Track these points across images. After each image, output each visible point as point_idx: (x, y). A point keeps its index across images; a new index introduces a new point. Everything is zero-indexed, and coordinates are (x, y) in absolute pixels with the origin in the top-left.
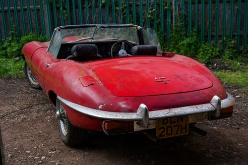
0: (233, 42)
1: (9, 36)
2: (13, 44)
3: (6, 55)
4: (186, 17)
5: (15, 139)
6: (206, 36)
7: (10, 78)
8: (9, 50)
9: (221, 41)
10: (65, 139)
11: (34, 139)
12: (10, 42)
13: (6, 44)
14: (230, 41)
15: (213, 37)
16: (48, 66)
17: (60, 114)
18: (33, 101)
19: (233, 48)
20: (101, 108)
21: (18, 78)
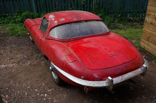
0: (119, 15)
1: (15, 12)
2: (18, 17)
3: (15, 22)
4: (99, 3)
6: (108, 13)
8: (16, 20)
9: (114, 15)
10: (56, 81)
12: (17, 15)
13: (15, 17)
14: (118, 15)
19: (119, 18)
20: (83, 78)
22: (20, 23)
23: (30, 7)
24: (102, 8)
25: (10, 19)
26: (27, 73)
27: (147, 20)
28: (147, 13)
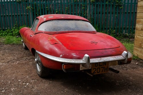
0: (114, 31)
1: (14, 26)
2: (16, 30)
3: (12, 35)
4: (93, 19)
5: (13, 73)
6: (102, 28)
7: (14, 44)
8: (14, 32)
9: (108, 30)
10: (39, 73)
11: (23, 74)
12: (15, 29)
13: (13, 30)
14: (113, 30)
15: (105, 28)
16: (31, 36)
17: (37, 60)
18: (24, 55)
19: (114, 34)
20: (61, 56)
21: (17, 44)
22: (17, 36)
23: (28, 22)
24: (96, 24)
25: (8, 32)
26: (14, 69)
27: (138, 27)
28: (137, 20)
